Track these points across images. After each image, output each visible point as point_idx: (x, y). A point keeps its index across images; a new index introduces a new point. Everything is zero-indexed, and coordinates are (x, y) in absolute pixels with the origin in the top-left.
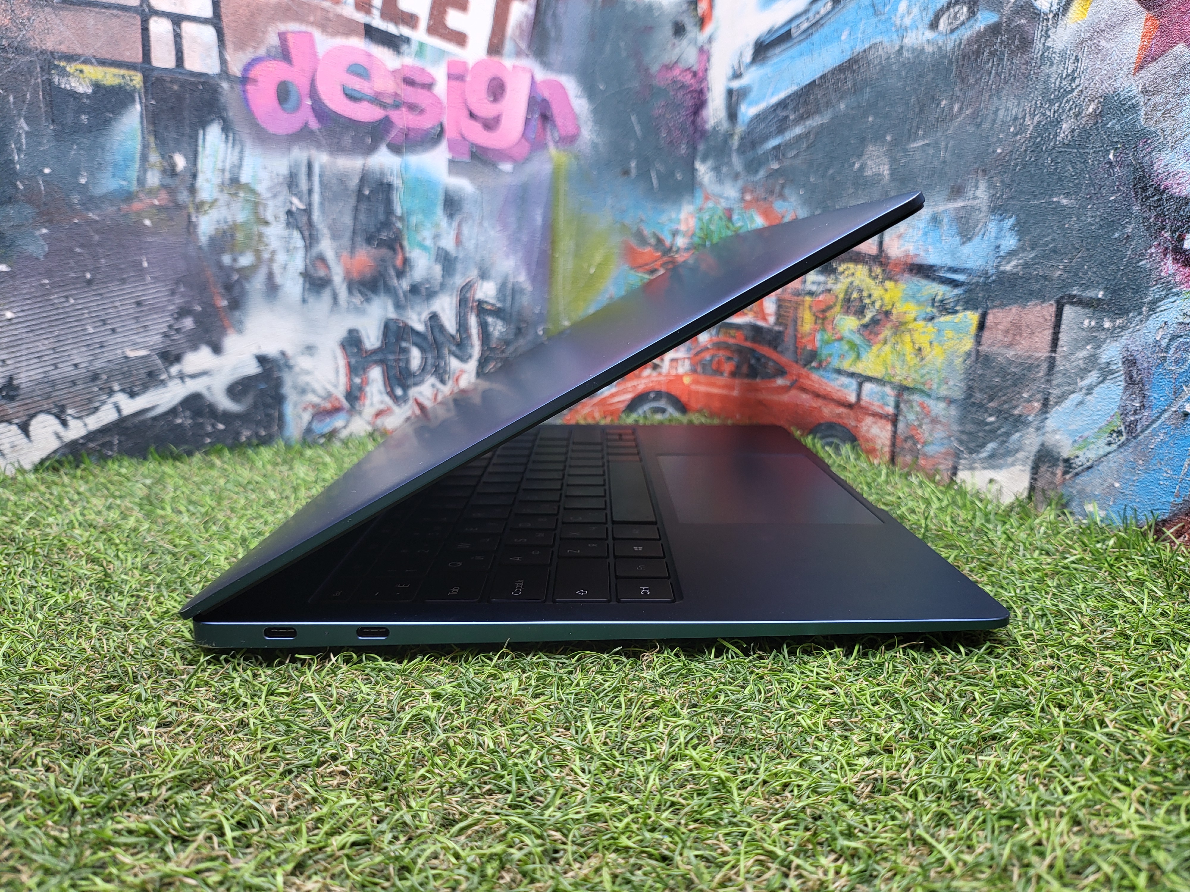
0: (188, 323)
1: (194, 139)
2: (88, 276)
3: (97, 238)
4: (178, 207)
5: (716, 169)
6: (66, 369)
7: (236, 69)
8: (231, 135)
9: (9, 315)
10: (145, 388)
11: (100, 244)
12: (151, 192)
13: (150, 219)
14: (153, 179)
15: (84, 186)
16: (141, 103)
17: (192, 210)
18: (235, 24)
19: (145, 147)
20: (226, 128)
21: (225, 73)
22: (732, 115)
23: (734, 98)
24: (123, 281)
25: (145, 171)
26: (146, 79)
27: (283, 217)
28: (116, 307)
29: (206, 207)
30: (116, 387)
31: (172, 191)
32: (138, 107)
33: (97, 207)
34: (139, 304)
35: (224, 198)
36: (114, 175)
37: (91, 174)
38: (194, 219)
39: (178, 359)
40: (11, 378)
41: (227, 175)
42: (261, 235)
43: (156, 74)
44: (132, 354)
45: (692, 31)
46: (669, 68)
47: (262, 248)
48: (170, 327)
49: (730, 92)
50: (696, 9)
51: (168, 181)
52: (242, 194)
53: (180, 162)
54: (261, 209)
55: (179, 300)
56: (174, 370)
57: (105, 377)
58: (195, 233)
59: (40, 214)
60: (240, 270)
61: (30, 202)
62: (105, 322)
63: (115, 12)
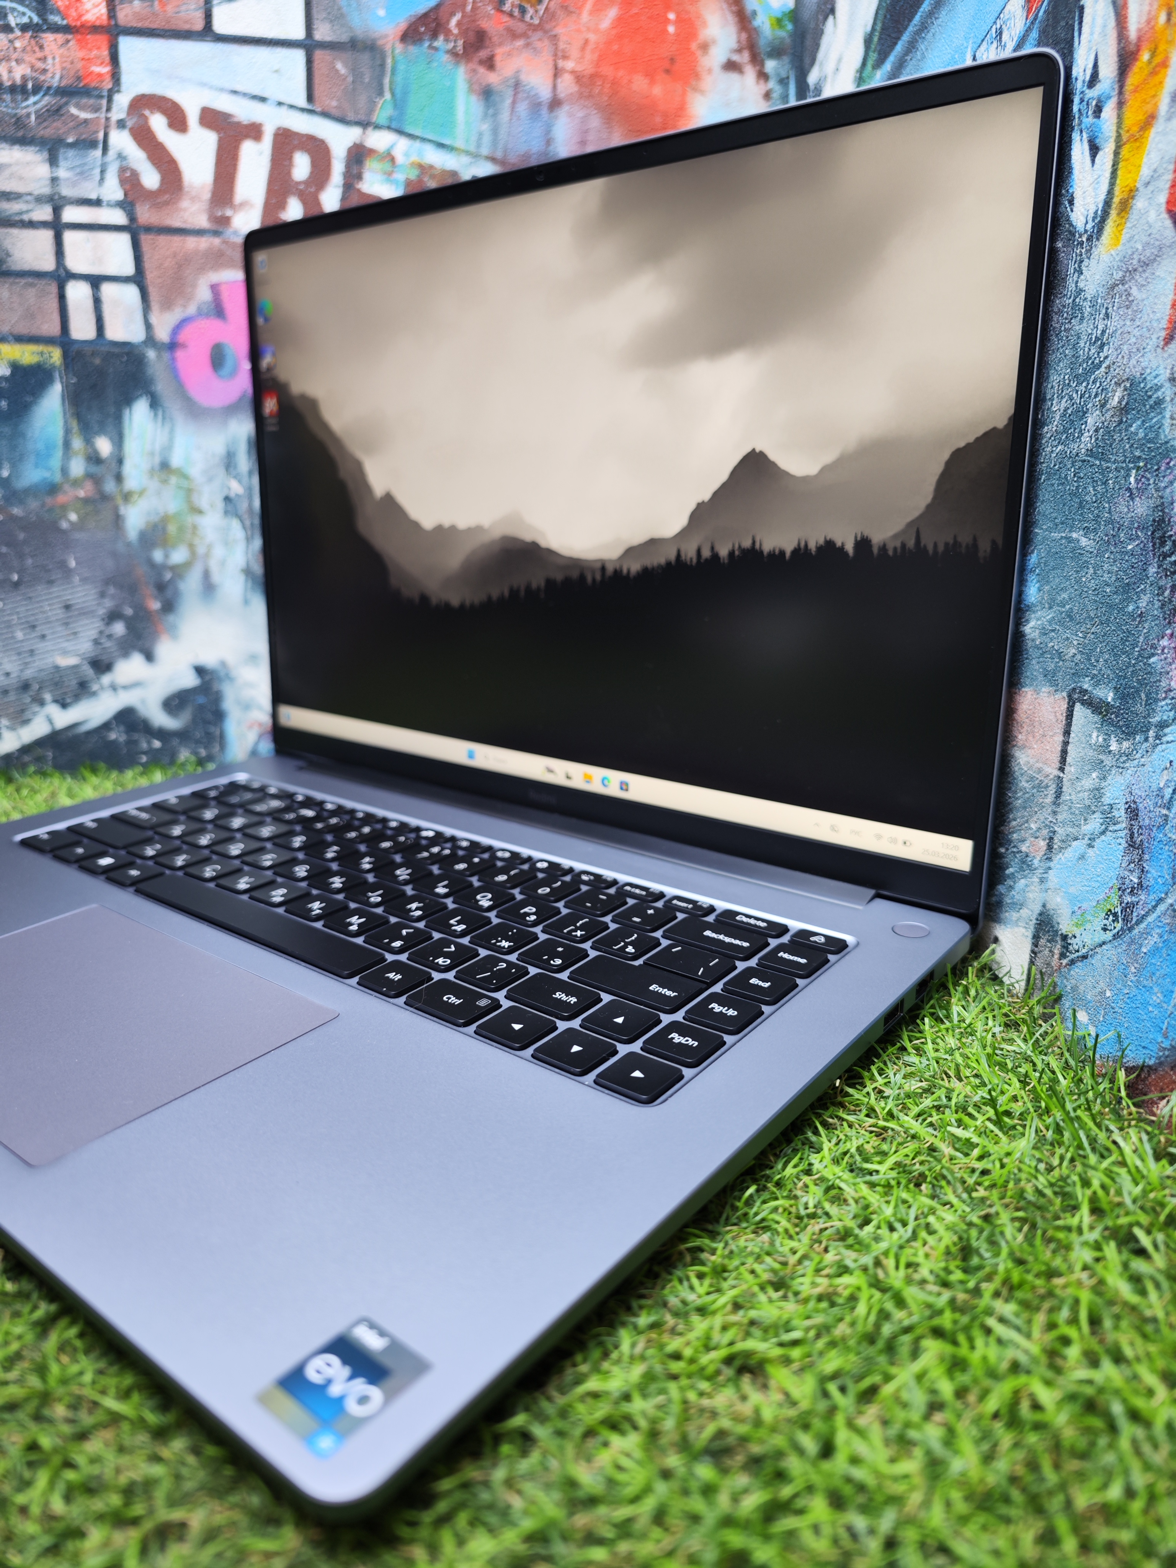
0: (119, 628)
1: (118, 420)
2: (15, 578)
3: (21, 536)
4: (104, 498)
7: (163, 334)
8: (160, 413)
10: (77, 698)
11: (25, 543)
12: (76, 483)
13: (77, 513)
14: (78, 467)
15: (7, 480)
16: (62, 383)
17: (119, 501)
18: (160, 280)
19: (67, 432)
20: (155, 404)
21: (150, 340)
24: (51, 583)
25: (69, 459)
26: (65, 355)
27: (220, 505)
28: (44, 612)
29: (136, 497)
30: (48, 697)
31: (96, 480)
32: (59, 386)
33: (21, 502)
34: (67, 608)
35: (153, 485)
36: (37, 466)
37: (14, 466)
38: (123, 510)
39: (110, 667)
41: (157, 460)
42: (195, 527)
43: (76, 347)
44: (61, 663)
47: (196, 541)
48: (101, 632)
51: (94, 469)
52: (173, 480)
53: (104, 446)
54: (195, 498)
55: (109, 604)
56: (106, 679)
57: (36, 687)
58: (123, 528)
60: (174, 568)
62: (34, 627)
63: (30, 280)
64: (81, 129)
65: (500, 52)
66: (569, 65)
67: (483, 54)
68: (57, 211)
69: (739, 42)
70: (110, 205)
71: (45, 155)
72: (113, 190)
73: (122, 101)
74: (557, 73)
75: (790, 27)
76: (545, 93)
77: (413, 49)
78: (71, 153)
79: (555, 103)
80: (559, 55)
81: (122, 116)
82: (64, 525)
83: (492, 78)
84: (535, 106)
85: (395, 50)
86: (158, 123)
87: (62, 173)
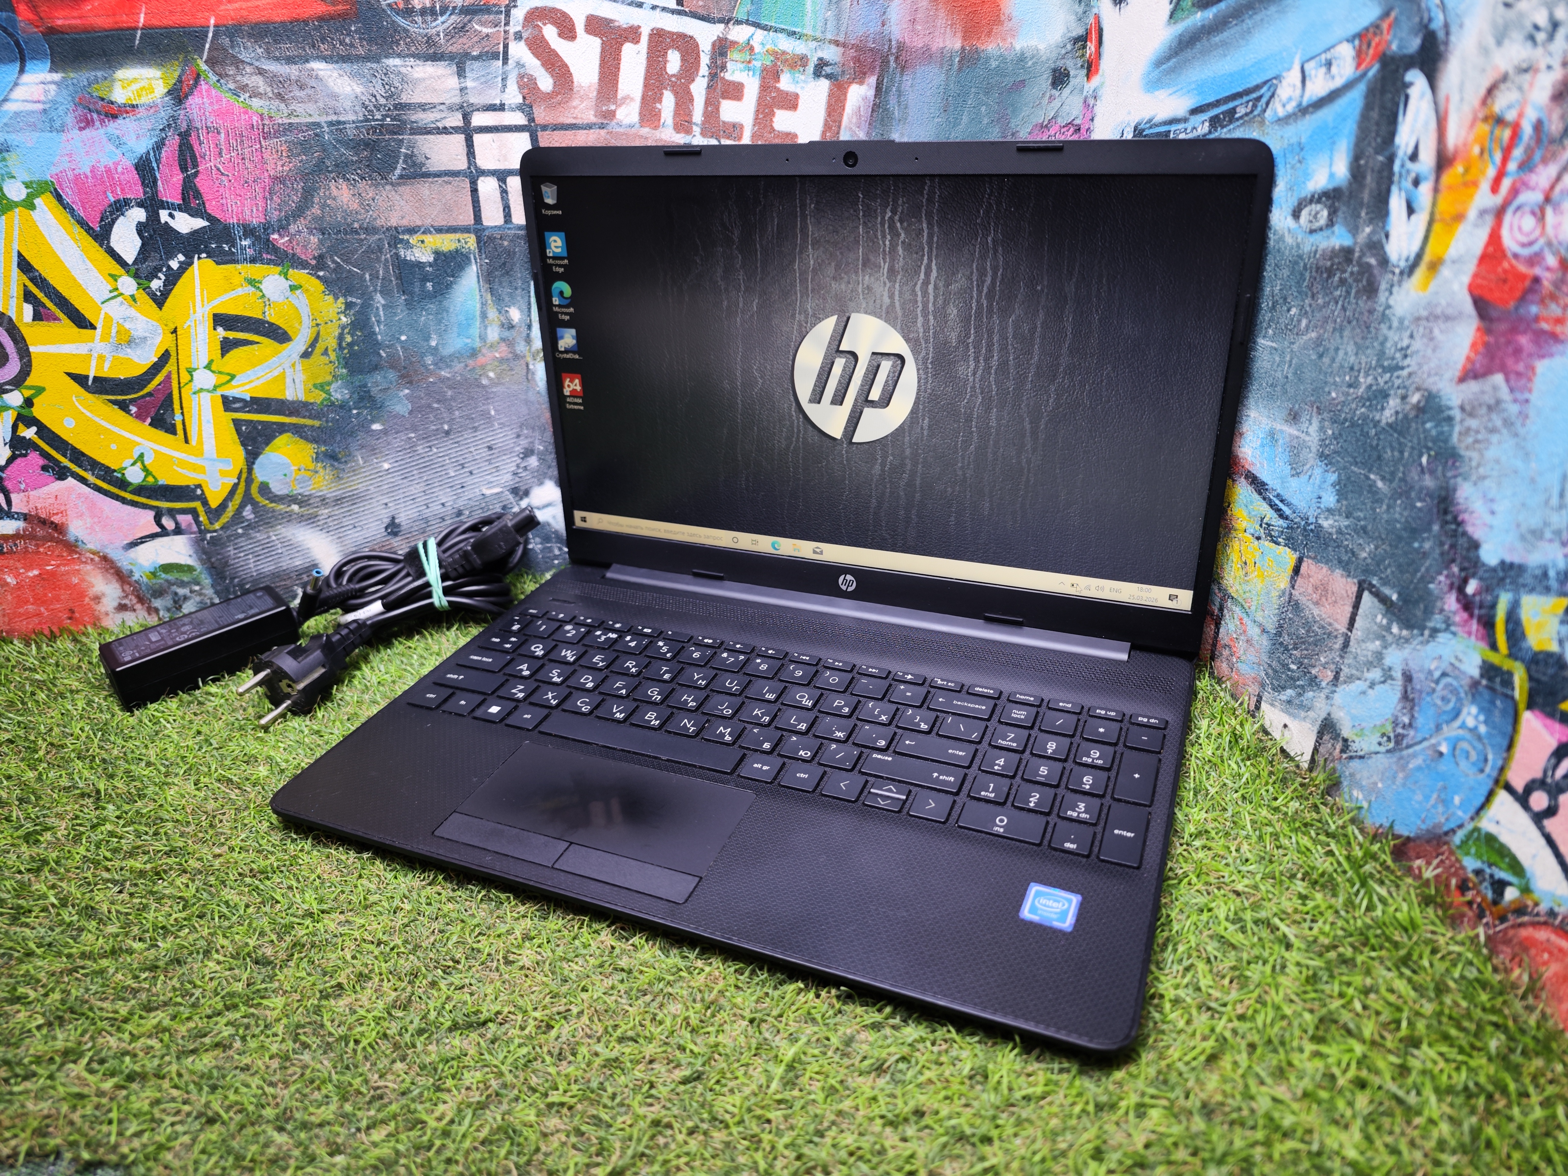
0: (533, 460)
1: (526, 290)
2: (446, 427)
3: (450, 393)
4: (517, 357)
6: (436, 508)
9: (386, 466)
11: (453, 399)
12: (492, 346)
13: (494, 371)
14: (493, 334)
15: (436, 349)
16: (476, 263)
17: (529, 359)
19: (484, 304)
24: (475, 429)
25: (486, 327)
26: (479, 240)
28: (471, 452)
31: (510, 343)
32: (474, 267)
33: (448, 366)
34: (490, 448)
36: (459, 335)
37: (440, 336)
38: (531, 367)
39: (526, 493)
40: (393, 518)
43: (487, 233)
44: (488, 492)
45: (1077, 79)
46: (1043, 126)
48: (518, 466)
50: (1084, 50)
51: (506, 334)
53: (515, 314)
55: (524, 442)
56: (523, 502)
57: (467, 512)
58: (534, 379)
59: (402, 377)
61: (392, 367)
62: (463, 466)
63: (446, 179)
64: (484, 43)
68: (466, 117)
70: (513, 110)
71: (454, 68)
72: (513, 96)
73: (518, 14)
78: (476, 64)
81: (519, 28)
82: (484, 382)
86: (550, 32)
87: (469, 83)
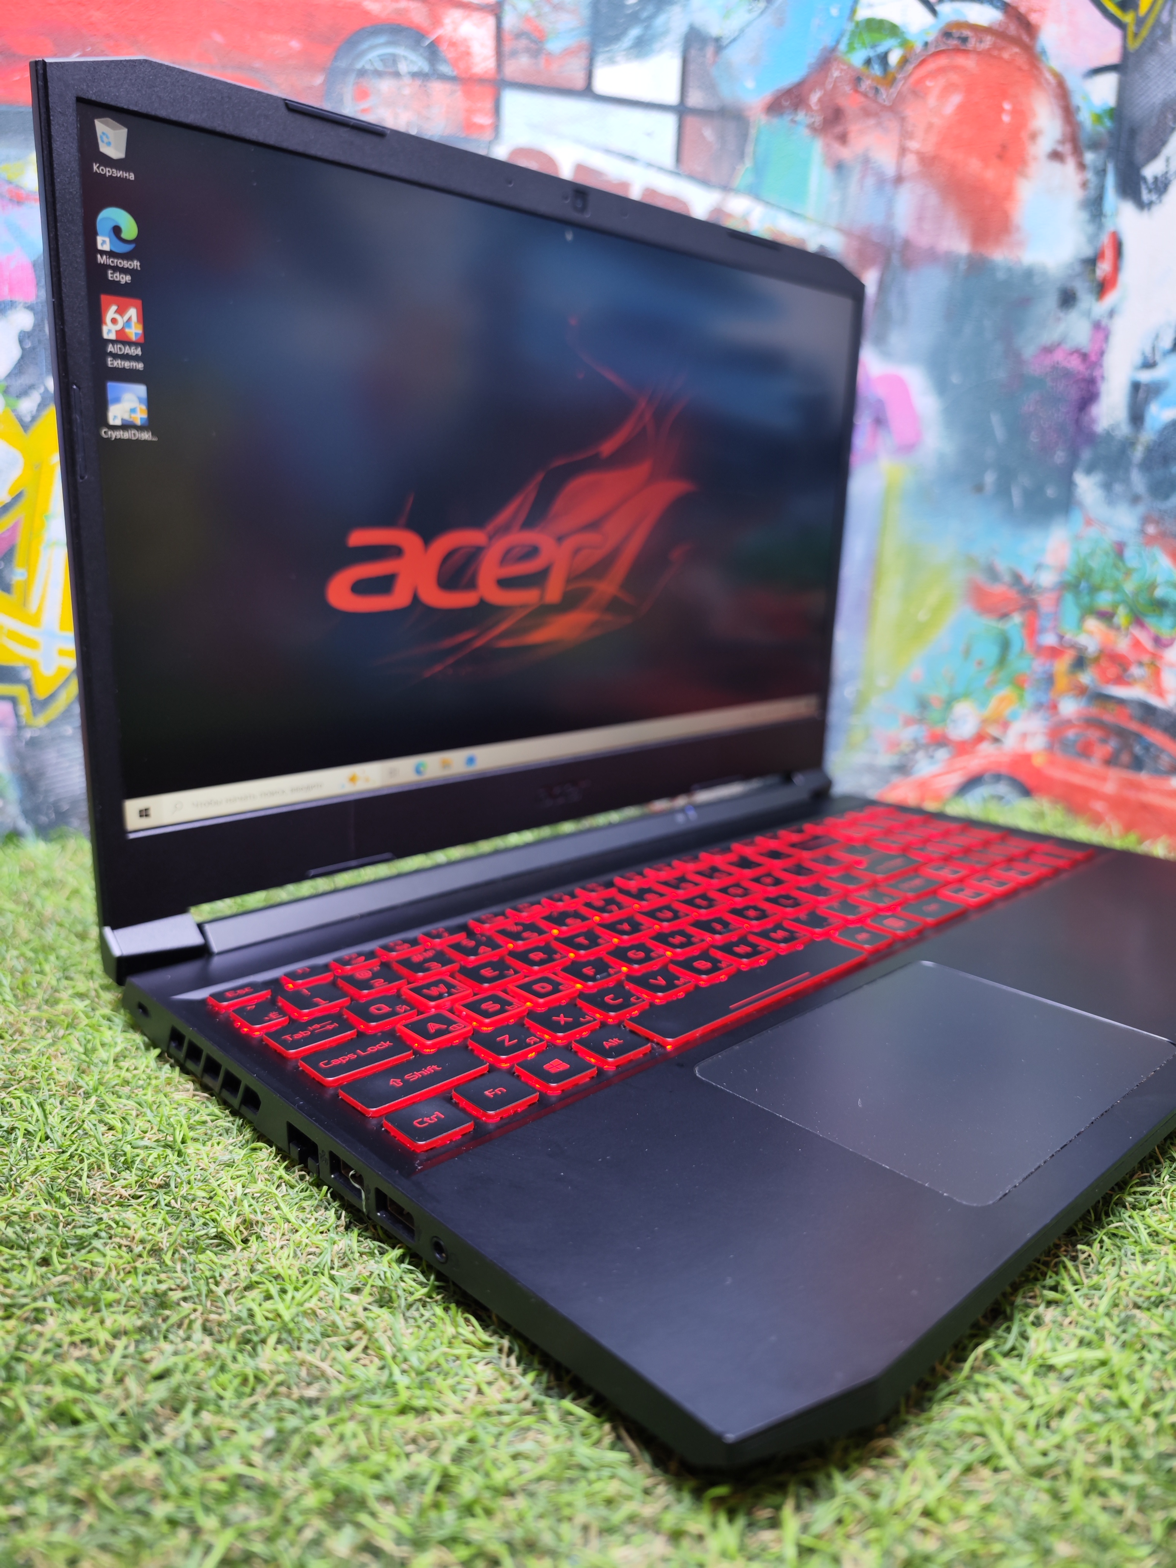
5: (1107, 487)
22: (1137, 417)
23: (1141, 394)
45: (1086, 300)
46: (1048, 350)
49: (1136, 387)
50: (1094, 271)
65: (853, 128)
66: (914, 145)
67: (838, 129)
69: (1064, 135)
74: (903, 151)
75: (1108, 123)
76: (890, 170)
77: (777, 122)
79: (899, 180)
80: (906, 135)
83: (845, 153)
84: (881, 181)
85: (759, 120)
